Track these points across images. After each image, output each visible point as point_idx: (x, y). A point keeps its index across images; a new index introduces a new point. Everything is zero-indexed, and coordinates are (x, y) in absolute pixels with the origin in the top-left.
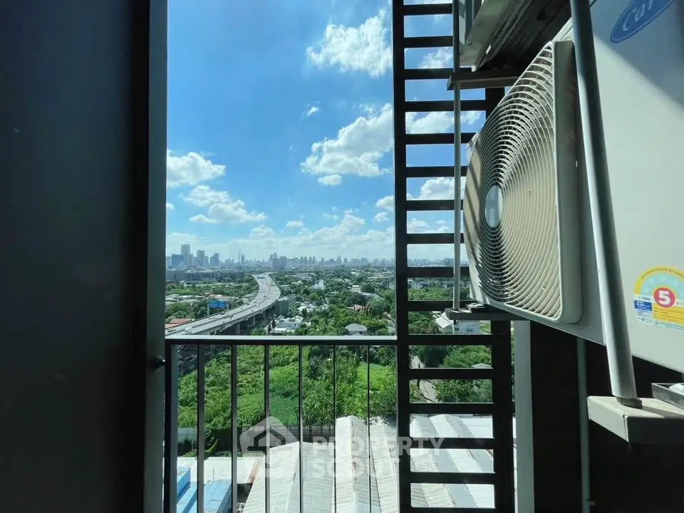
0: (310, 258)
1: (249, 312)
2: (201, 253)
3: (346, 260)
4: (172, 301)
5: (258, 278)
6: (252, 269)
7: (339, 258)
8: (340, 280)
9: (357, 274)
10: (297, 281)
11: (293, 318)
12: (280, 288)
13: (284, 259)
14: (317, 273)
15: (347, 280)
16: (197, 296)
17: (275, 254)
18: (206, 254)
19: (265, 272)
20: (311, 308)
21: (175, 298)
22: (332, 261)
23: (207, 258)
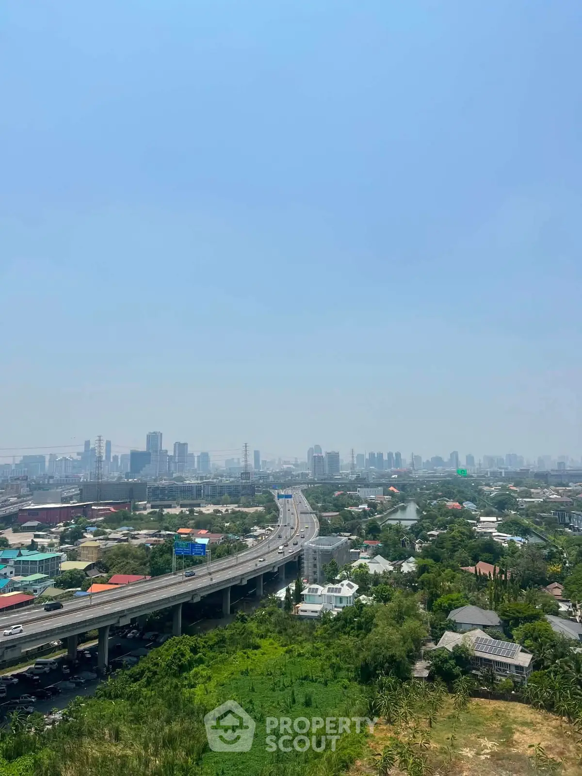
0: (390, 455)
1: (250, 567)
2: (181, 447)
3: (470, 459)
4: (120, 540)
5: (280, 496)
6: (271, 478)
7: (455, 455)
8: (451, 504)
9: (493, 491)
10: (356, 505)
11: (338, 586)
12: (320, 519)
13: (334, 458)
14: (402, 487)
15: (468, 505)
16: (163, 532)
17: (318, 448)
18: (190, 450)
19: (296, 484)
20: (380, 566)
21: (125, 535)
22: (438, 460)
23: (192, 455)
